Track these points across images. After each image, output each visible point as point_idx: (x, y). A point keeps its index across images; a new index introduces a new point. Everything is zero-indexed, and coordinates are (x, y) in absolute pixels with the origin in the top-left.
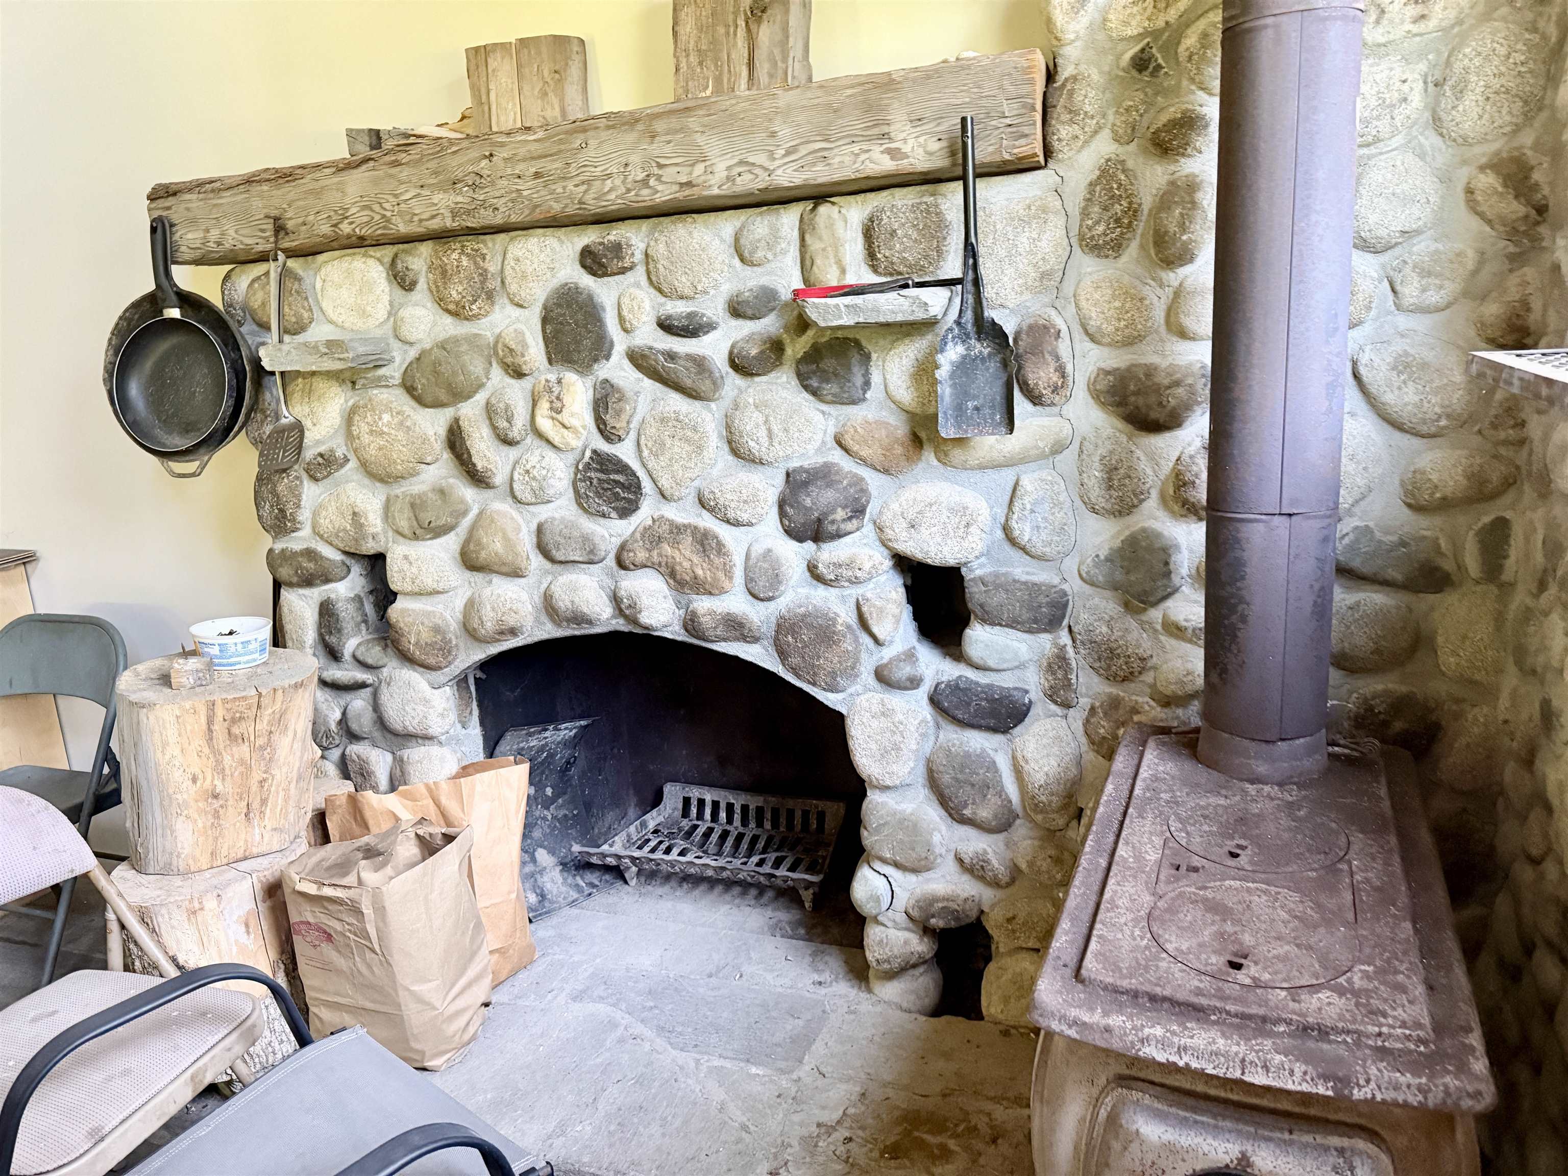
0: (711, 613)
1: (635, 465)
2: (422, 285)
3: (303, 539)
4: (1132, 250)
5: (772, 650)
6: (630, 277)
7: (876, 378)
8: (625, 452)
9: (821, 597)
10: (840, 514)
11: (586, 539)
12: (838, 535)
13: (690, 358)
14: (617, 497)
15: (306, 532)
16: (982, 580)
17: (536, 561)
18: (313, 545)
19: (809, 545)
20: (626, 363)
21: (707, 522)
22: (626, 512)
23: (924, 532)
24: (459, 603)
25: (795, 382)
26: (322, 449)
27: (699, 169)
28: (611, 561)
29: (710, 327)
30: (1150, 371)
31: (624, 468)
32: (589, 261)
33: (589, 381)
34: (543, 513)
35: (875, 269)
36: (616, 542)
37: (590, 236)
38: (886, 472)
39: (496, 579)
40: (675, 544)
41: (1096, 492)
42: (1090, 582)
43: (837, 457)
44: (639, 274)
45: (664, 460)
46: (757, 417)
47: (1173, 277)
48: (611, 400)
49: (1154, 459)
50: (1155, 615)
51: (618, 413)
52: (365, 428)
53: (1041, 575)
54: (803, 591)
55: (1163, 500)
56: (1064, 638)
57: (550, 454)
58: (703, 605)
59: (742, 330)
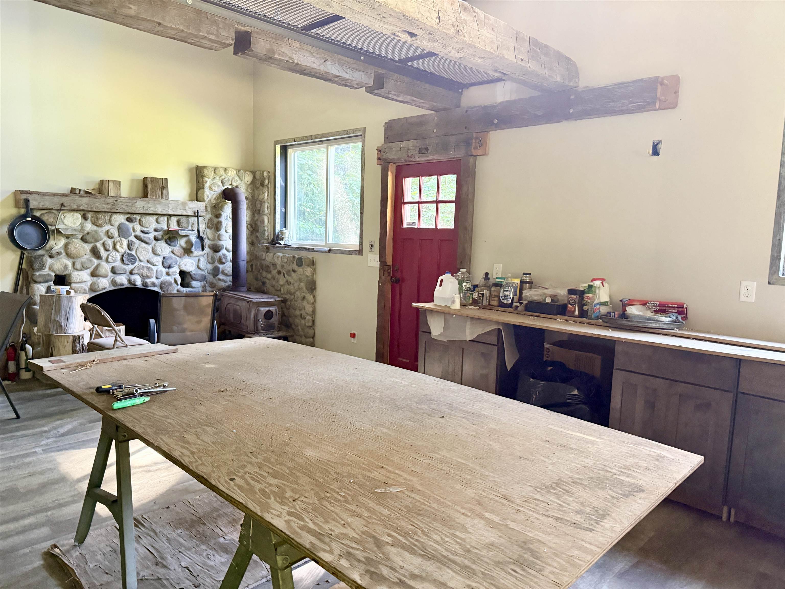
0: (150, 282)
1: (135, 255)
2: (89, 219)
3: (46, 272)
4: (213, 229)
5: (159, 288)
6: (136, 223)
7: (179, 243)
8: (133, 253)
9: (168, 278)
10: (174, 263)
11: (124, 269)
12: (173, 267)
13: (147, 237)
14: (131, 261)
15: (47, 269)
16: (194, 274)
17: (110, 274)
18: (49, 273)
19: (167, 269)
20: (134, 238)
21: (149, 265)
22: (133, 264)
23: (187, 266)
24: (89, 284)
25: (165, 242)
26: (57, 251)
27: (157, 209)
28: (128, 273)
29: (150, 233)
30: (216, 245)
31: (133, 256)
32: (129, 220)
33: (127, 240)
34: (114, 264)
35: (179, 227)
36: (130, 269)
37: (129, 216)
38: (180, 257)
39: (101, 278)
40: (143, 269)
41: (210, 260)
42: (209, 273)
43: (172, 255)
44: (138, 223)
45: (141, 254)
46: (160, 248)
47: (218, 233)
48: (133, 244)
49: (216, 256)
50: (217, 278)
51: (134, 246)
52: (72, 247)
53: (203, 273)
54: (165, 277)
55: (218, 261)
56: (205, 282)
57: (117, 253)
58: (148, 280)
59: (156, 234)
